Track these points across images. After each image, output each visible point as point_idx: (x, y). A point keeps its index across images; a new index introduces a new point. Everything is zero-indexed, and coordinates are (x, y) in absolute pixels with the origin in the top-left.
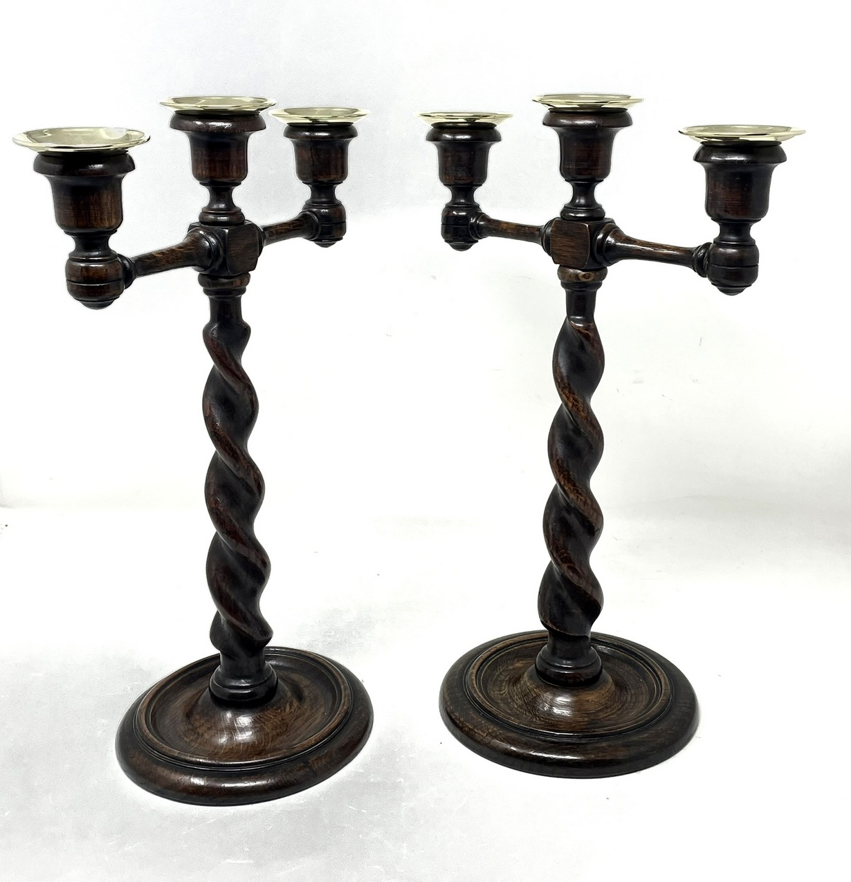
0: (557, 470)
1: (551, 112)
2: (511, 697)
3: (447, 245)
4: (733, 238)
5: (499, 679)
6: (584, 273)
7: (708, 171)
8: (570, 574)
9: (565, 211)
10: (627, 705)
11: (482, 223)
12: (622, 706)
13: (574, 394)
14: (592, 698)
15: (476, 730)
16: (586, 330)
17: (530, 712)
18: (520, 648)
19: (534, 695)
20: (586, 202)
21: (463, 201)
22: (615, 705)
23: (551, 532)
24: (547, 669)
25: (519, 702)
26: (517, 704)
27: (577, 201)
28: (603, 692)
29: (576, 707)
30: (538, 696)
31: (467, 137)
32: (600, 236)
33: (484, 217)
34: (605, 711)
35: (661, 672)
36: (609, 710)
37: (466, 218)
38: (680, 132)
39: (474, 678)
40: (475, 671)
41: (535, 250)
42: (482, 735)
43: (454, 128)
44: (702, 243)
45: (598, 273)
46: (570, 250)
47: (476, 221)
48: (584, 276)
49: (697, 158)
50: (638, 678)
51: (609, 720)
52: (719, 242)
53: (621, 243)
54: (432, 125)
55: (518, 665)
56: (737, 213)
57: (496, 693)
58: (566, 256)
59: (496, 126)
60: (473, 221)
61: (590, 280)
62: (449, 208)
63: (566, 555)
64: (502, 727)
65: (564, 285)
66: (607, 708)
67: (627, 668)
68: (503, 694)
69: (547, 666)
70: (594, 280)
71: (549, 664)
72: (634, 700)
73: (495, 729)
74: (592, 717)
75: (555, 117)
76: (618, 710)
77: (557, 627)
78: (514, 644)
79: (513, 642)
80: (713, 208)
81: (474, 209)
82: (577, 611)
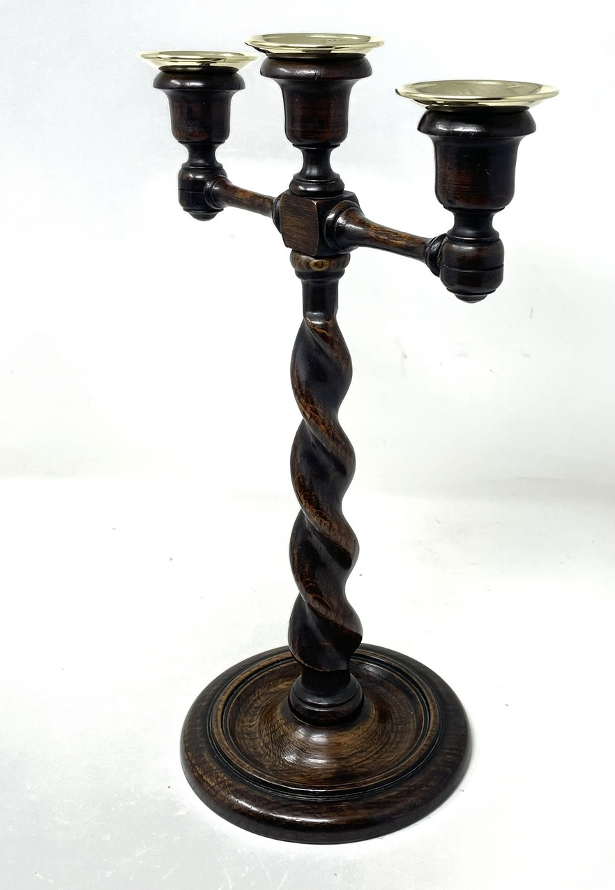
1: (270, 58)
2: (260, 732)
3: (187, 214)
4: (469, 232)
5: (255, 705)
6: (316, 261)
7: (436, 143)
9: (295, 182)
10: (387, 747)
11: (217, 188)
12: (382, 748)
13: (312, 403)
14: (348, 738)
15: (205, 778)
16: (323, 329)
17: (274, 754)
18: (287, 666)
19: (282, 733)
20: (319, 172)
21: (201, 161)
22: (372, 748)
23: (296, 556)
24: (298, 705)
25: (267, 739)
26: (264, 741)
27: (308, 172)
28: (360, 732)
30: (286, 734)
31: (198, 84)
32: (331, 216)
34: (359, 755)
36: (364, 753)
37: (202, 183)
38: (396, 91)
39: (221, 706)
40: (225, 698)
42: (209, 785)
43: (184, 73)
44: (437, 235)
45: (334, 262)
46: (299, 231)
47: (212, 186)
48: (316, 264)
49: (421, 127)
50: (409, 711)
51: (363, 767)
52: (453, 236)
53: (355, 225)
54: (161, 68)
55: (281, 686)
56: (467, 201)
57: (245, 724)
58: (297, 239)
59: (238, 70)
60: (209, 185)
61: (324, 269)
62: (186, 169)
63: (311, 584)
64: (233, 777)
65: (299, 275)
66: (362, 751)
67: (402, 696)
68: (253, 725)
70: (329, 269)
71: (300, 700)
72: (398, 740)
73: (225, 778)
74: (343, 763)
76: (375, 754)
77: (305, 662)
78: (282, 660)
79: (279, 659)
80: (447, 193)
81: (215, 172)
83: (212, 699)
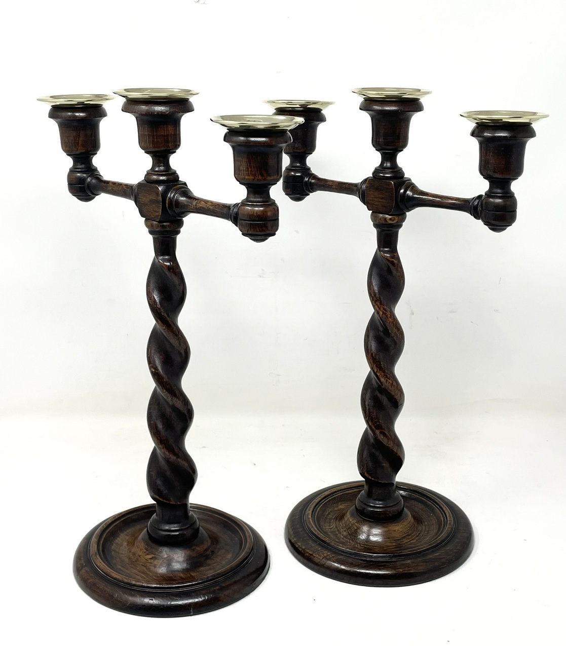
0: (372, 361)
1: (365, 100)
2: (338, 530)
3: (287, 197)
4: (499, 191)
5: (328, 517)
6: (390, 217)
7: (481, 144)
8: (381, 437)
9: (376, 172)
10: (423, 533)
11: (313, 181)
12: (419, 534)
13: (383, 305)
14: (398, 528)
15: (314, 555)
16: (393, 258)
17: (353, 541)
18: (342, 494)
19: (356, 528)
20: (391, 165)
21: (298, 165)
22: (414, 533)
23: (367, 407)
24: (364, 508)
25: (345, 534)
26: (343, 535)
27: (385, 165)
28: (405, 524)
29: (386, 535)
30: (358, 528)
32: (402, 191)
33: (314, 177)
34: (407, 537)
35: (445, 508)
36: (410, 537)
37: (301, 178)
38: (461, 115)
39: (310, 517)
40: (310, 512)
41: (354, 201)
42: (319, 559)
43: (293, 112)
44: (476, 195)
45: (400, 217)
46: (380, 200)
47: (309, 180)
48: (390, 219)
49: (473, 134)
50: (429, 513)
51: (411, 544)
52: (489, 194)
53: (417, 195)
54: (275, 109)
55: (340, 507)
56: (503, 174)
57: (327, 527)
58: (377, 205)
59: (322, 110)
60: (306, 179)
61: (394, 222)
62: (288, 170)
63: (378, 423)
64: (335, 553)
65: (376, 226)
66: (409, 535)
67: (420, 506)
68: (332, 528)
69: (365, 506)
70: (397, 222)
71: (365, 504)
72: (427, 529)
73: (329, 553)
74: (399, 542)
75: (369, 104)
76: (417, 536)
77: (372, 477)
78: (338, 491)
79: (336, 490)
80: (485, 169)
81: (306, 171)
82: (385, 464)
83: (301, 514)
